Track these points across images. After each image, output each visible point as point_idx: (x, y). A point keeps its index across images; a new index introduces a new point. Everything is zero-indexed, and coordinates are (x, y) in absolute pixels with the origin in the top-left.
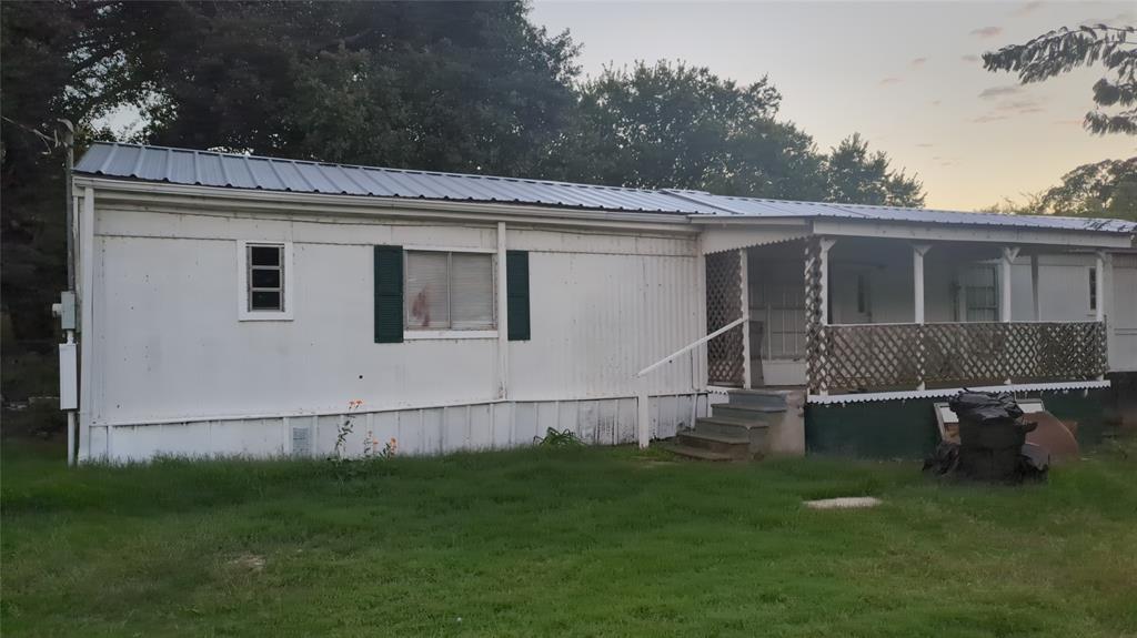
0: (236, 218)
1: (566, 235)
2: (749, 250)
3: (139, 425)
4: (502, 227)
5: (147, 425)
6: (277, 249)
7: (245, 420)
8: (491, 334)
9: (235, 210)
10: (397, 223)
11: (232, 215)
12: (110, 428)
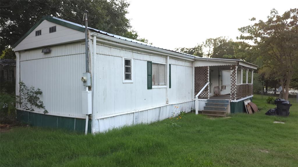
0: (122, 50)
1: (176, 60)
2: (210, 66)
3: (105, 118)
4: (168, 57)
5: (106, 118)
6: (130, 61)
7: (127, 114)
8: (165, 86)
9: (122, 48)
10: (151, 55)
11: (121, 49)
12: (99, 120)
